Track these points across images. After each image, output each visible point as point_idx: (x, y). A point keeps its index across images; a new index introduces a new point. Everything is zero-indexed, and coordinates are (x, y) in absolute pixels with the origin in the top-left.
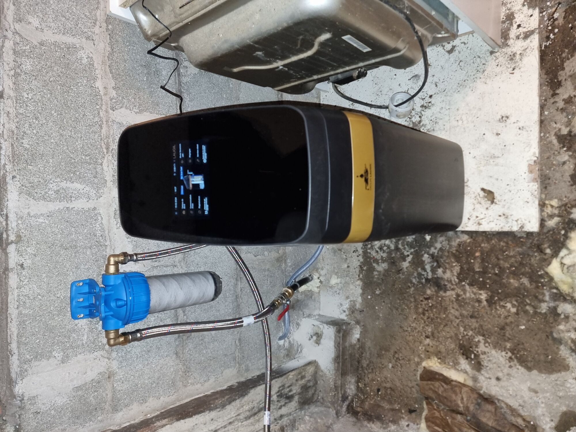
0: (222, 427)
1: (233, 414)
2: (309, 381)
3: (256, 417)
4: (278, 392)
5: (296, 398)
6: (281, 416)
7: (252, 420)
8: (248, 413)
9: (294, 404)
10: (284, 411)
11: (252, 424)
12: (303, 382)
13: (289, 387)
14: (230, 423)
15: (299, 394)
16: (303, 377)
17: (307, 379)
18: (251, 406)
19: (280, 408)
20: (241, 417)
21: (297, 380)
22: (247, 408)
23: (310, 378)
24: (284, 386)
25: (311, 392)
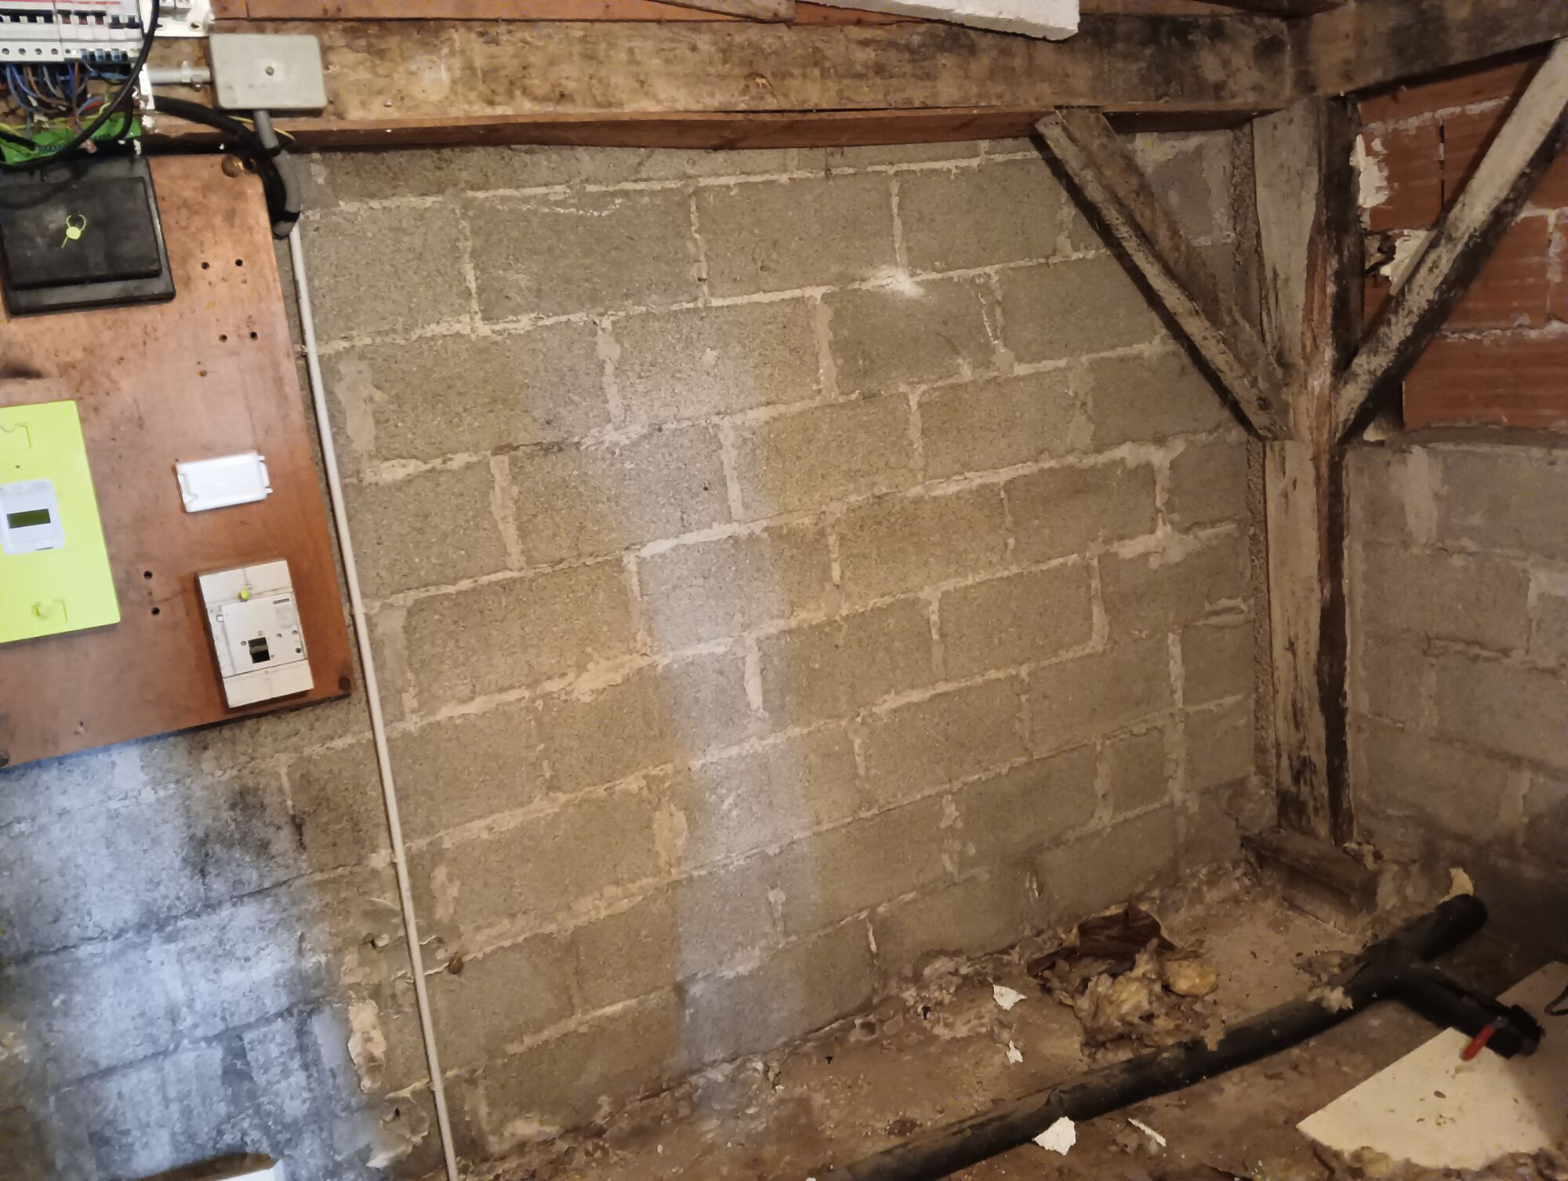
0: (1296, 663)
1: (1305, 684)
2: (1309, 820)
3: (1291, 716)
4: (1310, 761)
5: (1293, 789)
6: (1279, 756)
7: (1290, 708)
8: (1299, 706)
9: (1287, 779)
10: (1285, 762)
11: (1285, 708)
12: (1310, 810)
13: (1311, 780)
14: (1296, 677)
15: (1298, 796)
16: (1316, 809)
17: (1312, 817)
18: (1306, 712)
19: (1290, 758)
20: (1298, 696)
21: (1315, 799)
22: (1306, 706)
23: (1312, 824)
24: (1314, 772)
25: (1293, 817)
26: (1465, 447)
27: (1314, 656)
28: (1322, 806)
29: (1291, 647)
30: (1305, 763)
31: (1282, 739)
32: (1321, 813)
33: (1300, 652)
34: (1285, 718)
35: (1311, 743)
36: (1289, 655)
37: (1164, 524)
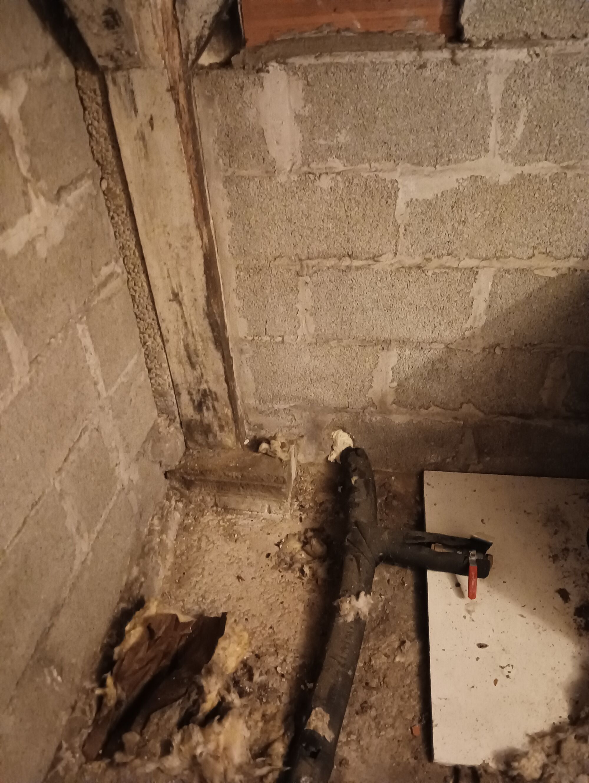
0: (183, 312)
1: (196, 328)
2: (215, 436)
3: (185, 359)
4: (210, 391)
5: (198, 417)
6: (178, 394)
7: (183, 353)
8: (192, 347)
9: (189, 411)
10: (185, 398)
11: (178, 353)
12: (216, 428)
13: (214, 407)
14: (186, 324)
15: (201, 421)
16: (221, 428)
17: (218, 433)
18: (201, 352)
19: (190, 393)
20: (190, 339)
21: (219, 419)
22: (199, 347)
23: (219, 438)
24: (216, 399)
25: (200, 438)
26: (327, 59)
27: (202, 302)
28: (227, 423)
29: (176, 297)
30: (205, 394)
31: (179, 380)
32: (226, 429)
33: (186, 300)
34: (180, 362)
35: (210, 376)
36: (175, 305)
37: (37, 197)
